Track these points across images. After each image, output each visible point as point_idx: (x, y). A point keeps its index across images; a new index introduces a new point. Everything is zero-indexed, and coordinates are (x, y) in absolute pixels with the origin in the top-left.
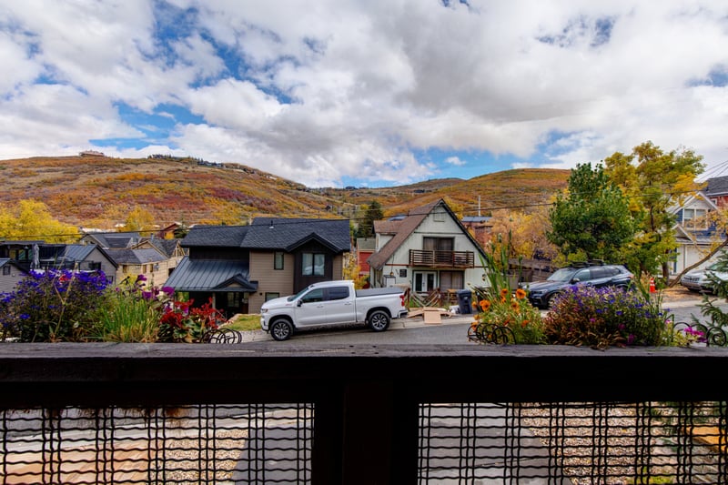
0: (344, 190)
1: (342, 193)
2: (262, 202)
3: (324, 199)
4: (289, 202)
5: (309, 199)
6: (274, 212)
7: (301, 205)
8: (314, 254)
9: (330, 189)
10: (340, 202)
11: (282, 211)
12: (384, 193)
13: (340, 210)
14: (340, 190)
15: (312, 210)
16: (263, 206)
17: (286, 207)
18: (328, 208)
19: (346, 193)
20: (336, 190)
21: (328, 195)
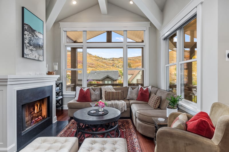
0: (119, 58)
1: (118, 59)
2: (90, 64)
3: (112, 62)
4: (99, 64)
5: (106, 62)
6: (94, 67)
7: (103, 64)
8: (108, 81)
9: (114, 58)
10: (117, 63)
11: (97, 67)
12: (133, 59)
13: (118, 66)
14: (117, 58)
15: (107, 66)
16: (90, 65)
17: (98, 66)
18: (113, 65)
19: (119, 59)
20: (116, 59)
21: (113, 60)
